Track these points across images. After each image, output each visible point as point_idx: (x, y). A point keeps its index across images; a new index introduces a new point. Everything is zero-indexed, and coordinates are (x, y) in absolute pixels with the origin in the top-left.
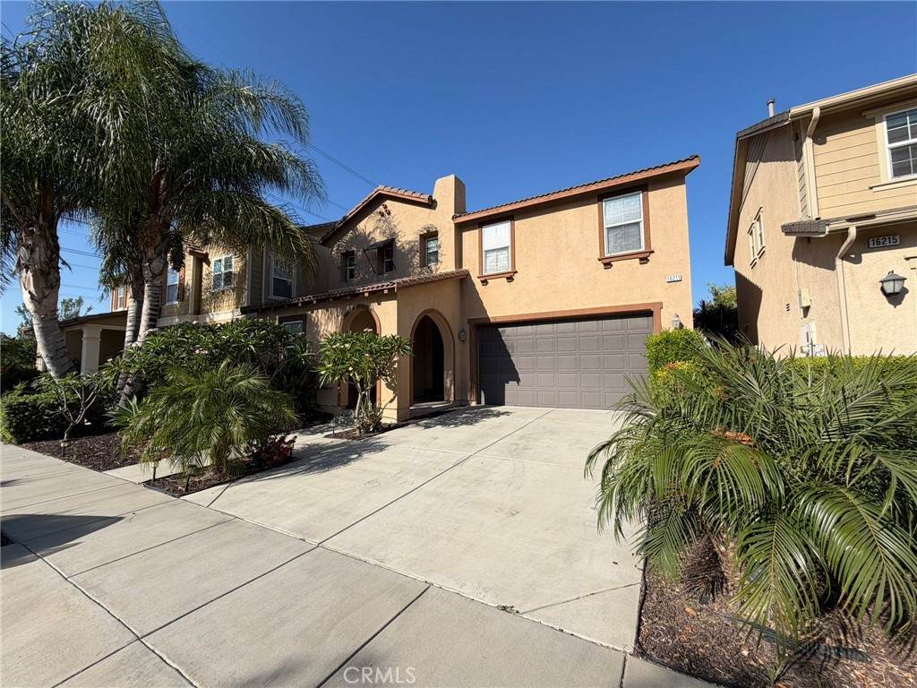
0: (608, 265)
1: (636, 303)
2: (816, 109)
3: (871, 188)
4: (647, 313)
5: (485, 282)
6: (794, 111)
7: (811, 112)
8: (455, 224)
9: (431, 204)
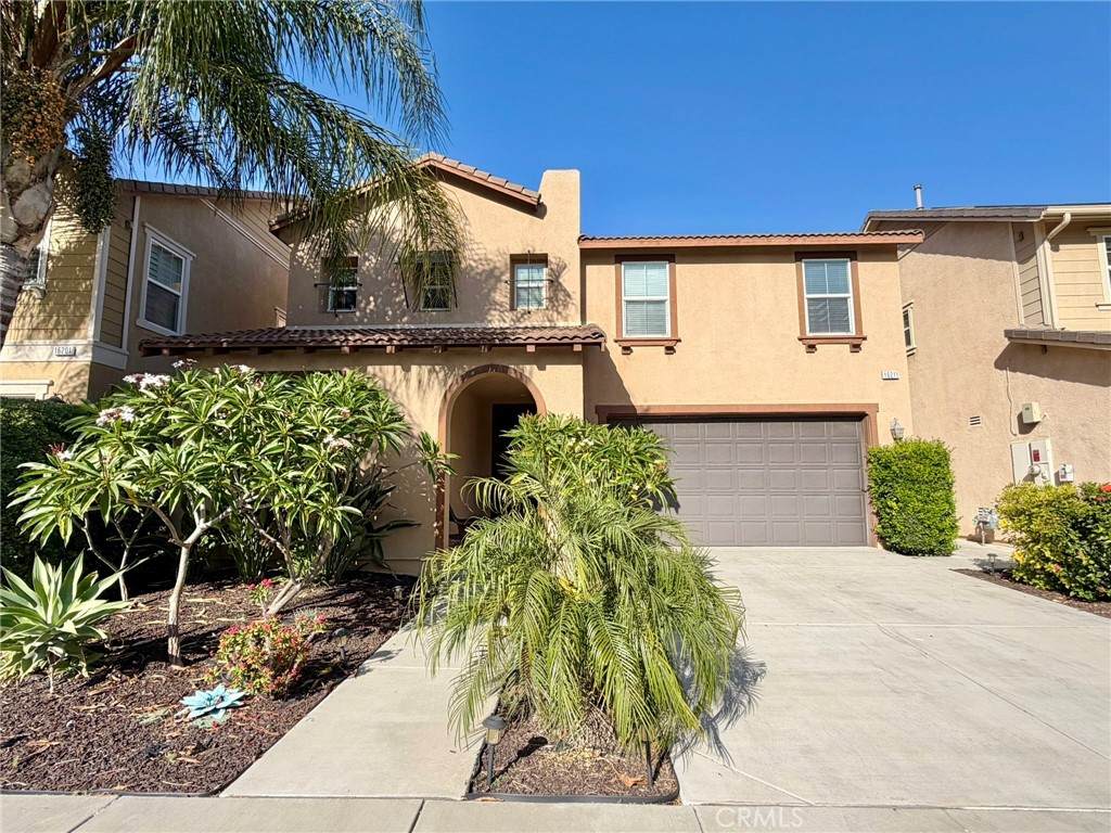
0: (812, 348)
1: (845, 402)
2: (1068, 213)
3: (1097, 306)
4: (858, 417)
5: (627, 350)
6: (1052, 210)
7: (1062, 215)
8: (581, 249)
9: (536, 209)
